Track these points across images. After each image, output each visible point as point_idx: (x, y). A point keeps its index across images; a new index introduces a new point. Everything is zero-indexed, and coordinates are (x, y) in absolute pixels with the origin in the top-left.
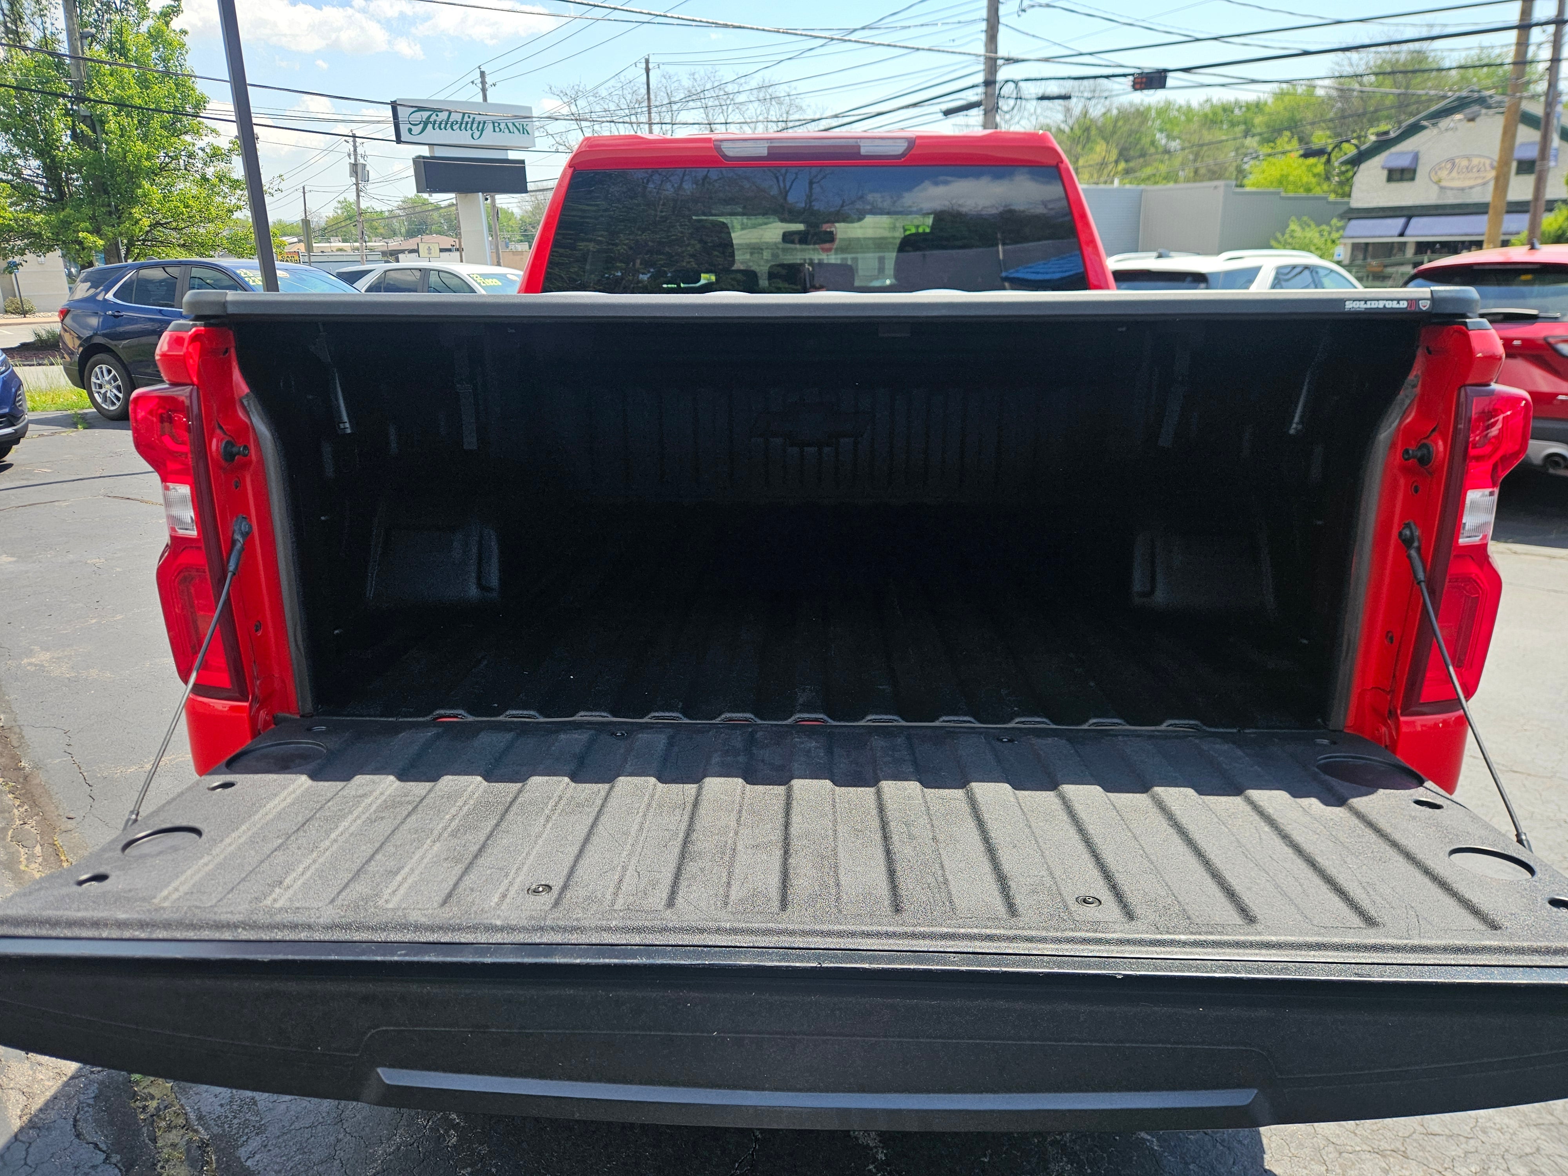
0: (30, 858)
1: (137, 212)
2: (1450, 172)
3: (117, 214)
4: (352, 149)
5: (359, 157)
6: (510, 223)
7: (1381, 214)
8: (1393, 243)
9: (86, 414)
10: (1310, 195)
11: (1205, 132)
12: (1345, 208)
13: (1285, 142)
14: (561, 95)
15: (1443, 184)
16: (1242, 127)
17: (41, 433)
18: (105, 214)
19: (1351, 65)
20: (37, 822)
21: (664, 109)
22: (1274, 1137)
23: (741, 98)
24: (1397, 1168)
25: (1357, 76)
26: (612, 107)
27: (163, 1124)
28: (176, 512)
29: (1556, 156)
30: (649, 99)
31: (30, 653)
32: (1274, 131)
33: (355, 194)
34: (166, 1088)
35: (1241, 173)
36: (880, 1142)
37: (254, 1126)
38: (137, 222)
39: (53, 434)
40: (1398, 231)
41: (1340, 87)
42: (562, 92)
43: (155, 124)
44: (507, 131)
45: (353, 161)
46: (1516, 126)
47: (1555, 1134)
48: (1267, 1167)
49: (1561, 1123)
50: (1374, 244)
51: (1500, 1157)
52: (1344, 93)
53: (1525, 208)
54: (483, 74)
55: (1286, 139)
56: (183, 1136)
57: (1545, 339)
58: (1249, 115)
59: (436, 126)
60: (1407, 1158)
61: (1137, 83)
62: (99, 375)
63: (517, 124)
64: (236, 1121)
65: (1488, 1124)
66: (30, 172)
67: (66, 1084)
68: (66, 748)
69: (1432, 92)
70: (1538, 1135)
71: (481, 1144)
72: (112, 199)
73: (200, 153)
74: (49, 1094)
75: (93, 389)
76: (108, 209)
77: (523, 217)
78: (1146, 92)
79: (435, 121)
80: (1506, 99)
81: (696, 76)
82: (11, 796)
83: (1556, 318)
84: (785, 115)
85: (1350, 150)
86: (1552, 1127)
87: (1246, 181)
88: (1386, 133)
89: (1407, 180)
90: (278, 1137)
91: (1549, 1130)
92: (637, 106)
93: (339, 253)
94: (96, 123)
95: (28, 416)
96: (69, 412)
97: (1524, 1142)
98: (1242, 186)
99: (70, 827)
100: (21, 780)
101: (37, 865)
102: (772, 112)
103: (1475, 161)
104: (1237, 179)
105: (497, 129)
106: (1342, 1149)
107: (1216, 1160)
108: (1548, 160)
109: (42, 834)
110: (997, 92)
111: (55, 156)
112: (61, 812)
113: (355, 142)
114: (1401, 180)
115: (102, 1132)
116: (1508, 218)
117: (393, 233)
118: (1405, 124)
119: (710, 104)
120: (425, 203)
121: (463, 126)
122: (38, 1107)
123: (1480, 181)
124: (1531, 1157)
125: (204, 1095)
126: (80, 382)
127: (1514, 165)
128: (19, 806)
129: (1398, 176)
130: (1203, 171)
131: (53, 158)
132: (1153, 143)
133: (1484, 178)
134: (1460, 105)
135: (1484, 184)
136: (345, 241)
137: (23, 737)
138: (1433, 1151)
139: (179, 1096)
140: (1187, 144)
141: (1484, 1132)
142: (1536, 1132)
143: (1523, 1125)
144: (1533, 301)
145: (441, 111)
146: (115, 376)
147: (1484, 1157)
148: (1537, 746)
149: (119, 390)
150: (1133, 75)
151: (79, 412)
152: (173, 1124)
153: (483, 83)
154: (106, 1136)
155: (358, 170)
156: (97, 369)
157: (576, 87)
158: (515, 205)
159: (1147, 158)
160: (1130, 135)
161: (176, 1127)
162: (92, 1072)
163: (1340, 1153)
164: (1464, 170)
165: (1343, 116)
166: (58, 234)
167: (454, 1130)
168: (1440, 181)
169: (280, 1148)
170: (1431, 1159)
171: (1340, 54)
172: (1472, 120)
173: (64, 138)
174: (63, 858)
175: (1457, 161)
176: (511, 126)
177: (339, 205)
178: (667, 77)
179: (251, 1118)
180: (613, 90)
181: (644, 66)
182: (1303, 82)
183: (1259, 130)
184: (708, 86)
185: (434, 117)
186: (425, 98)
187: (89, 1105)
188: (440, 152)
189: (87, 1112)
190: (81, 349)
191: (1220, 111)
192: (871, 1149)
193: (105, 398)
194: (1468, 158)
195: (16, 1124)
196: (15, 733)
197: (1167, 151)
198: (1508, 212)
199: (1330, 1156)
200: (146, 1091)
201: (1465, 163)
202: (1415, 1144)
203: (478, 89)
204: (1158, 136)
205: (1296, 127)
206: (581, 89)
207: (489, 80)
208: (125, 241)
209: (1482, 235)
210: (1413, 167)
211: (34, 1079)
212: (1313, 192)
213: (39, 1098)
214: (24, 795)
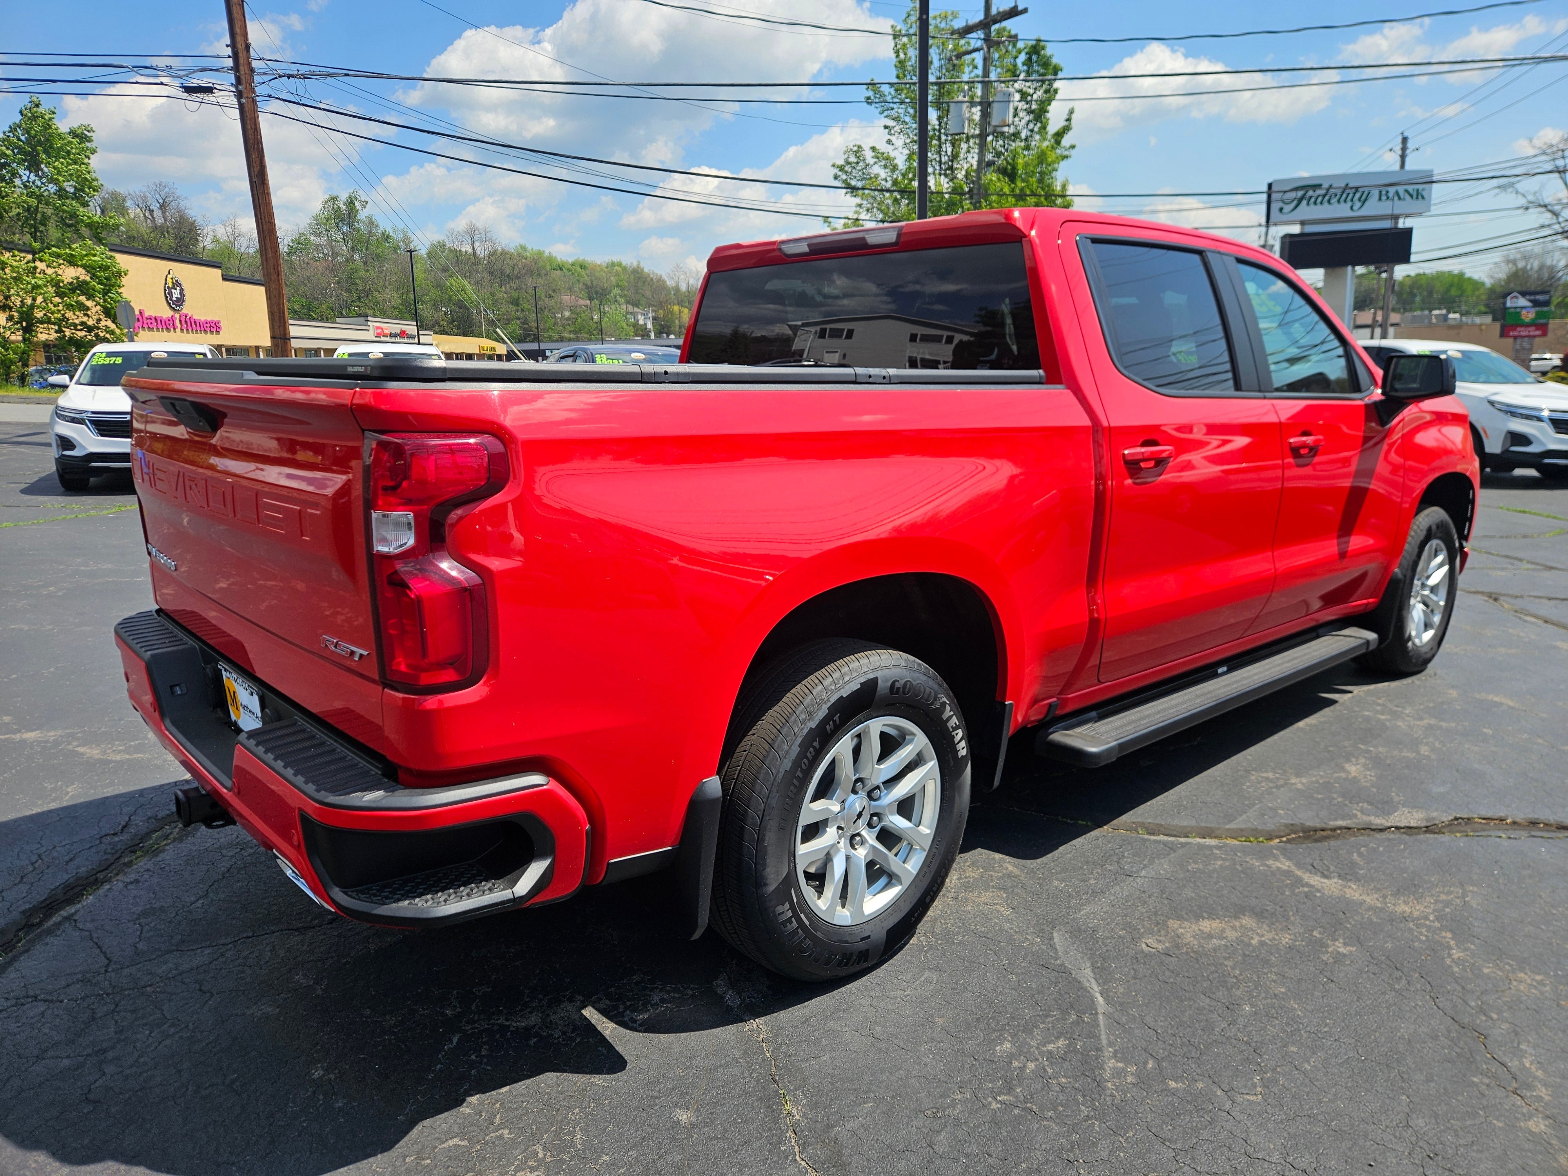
44: (1396, 198)
54: (1405, 140)
59: (1312, 201)
63: (1411, 191)
79: (1311, 197)
105: (1384, 198)
121: (1343, 198)
145: (1319, 186)
153: (1404, 149)
176: (1402, 193)
185: (1309, 194)
188: (1310, 229)
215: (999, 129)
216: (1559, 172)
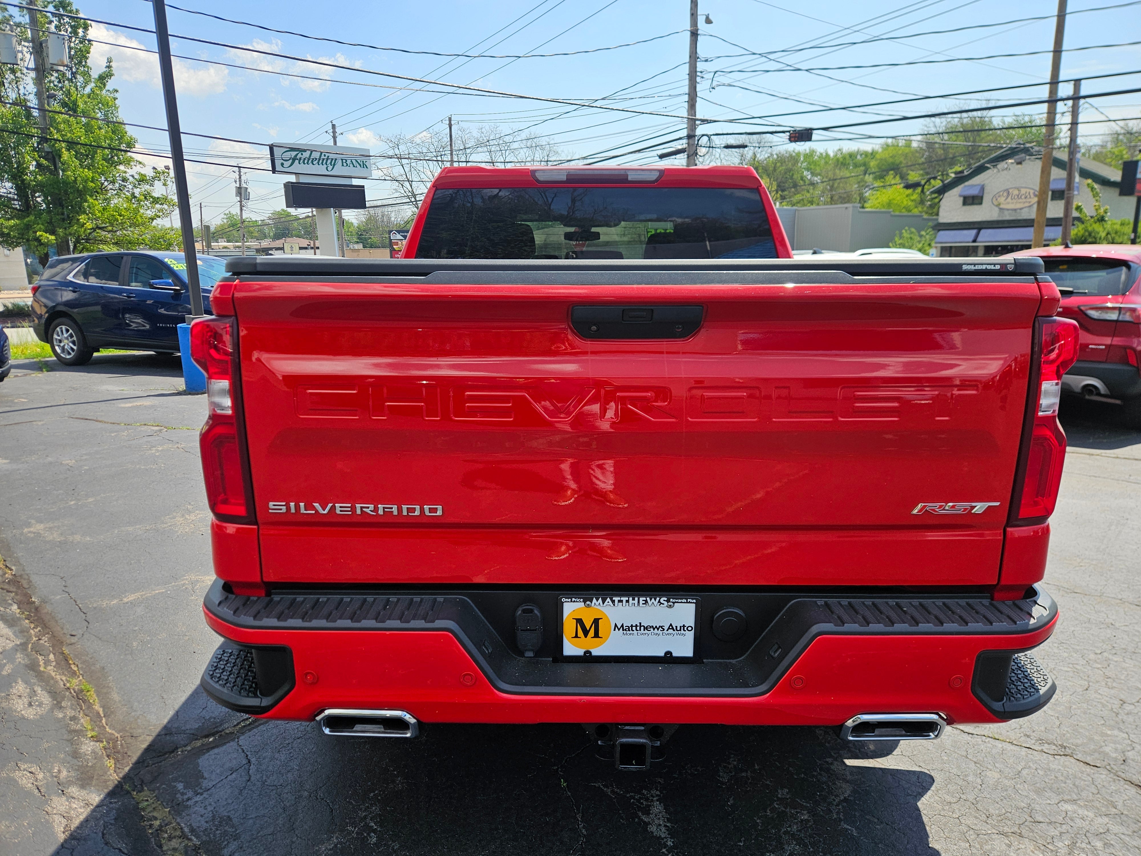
0: (47, 663)
1: (82, 218)
2: (1006, 199)
3: (69, 220)
4: (238, 177)
5: (243, 183)
6: (350, 230)
7: (960, 227)
8: (969, 246)
9: (47, 361)
10: (910, 214)
11: (837, 171)
12: (935, 222)
13: (890, 178)
14: (388, 142)
15: (1002, 206)
16: (862, 168)
17: (16, 374)
18: (59, 220)
19: (935, 126)
20: (49, 639)
21: (461, 152)
22: (933, 826)
23: (515, 146)
24: (1016, 843)
25: (939, 133)
26: (425, 151)
27: (166, 835)
28: (217, 399)
29: (1078, 187)
30: (451, 145)
31: (29, 525)
32: (883, 171)
33: (239, 208)
34: (165, 812)
35: (863, 200)
36: (669, 834)
37: (231, 835)
38: (83, 226)
39: (25, 375)
40: (971, 239)
41: (927, 141)
42: (388, 139)
43: (98, 157)
44: (351, 165)
45: (238, 186)
46: (1051, 167)
47: (1118, 820)
48: (930, 845)
49: (1122, 814)
50: (955, 247)
51: (1083, 835)
52: (930, 145)
53: (1059, 223)
54: (334, 126)
55: (892, 176)
56: (180, 843)
57: (1078, 307)
58: (867, 160)
59: (301, 161)
60: (1022, 837)
61: (793, 137)
62: (60, 333)
63: (359, 161)
64: (218, 832)
65: (1074, 815)
66: (5, 191)
67: (94, 811)
68: (64, 588)
69: (992, 145)
70: (1108, 821)
71: (394, 841)
72: (65, 210)
73: (131, 179)
74: (82, 818)
75: (55, 343)
76: (62, 217)
77: (359, 225)
78: (798, 143)
79: (301, 158)
80: (1043, 149)
81: (483, 130)
82: (27, 621)
83: (1086, 293)
84: (546, 158)
85: (937, 184)
86: (1116, 816)
87: (866, 205)
88: (962, 172)
89: (977, 204)
90: (250, 842)
91: (1115, 818)
92: (441, 150)
93: (224, 250)
94: (54, 157)
95: (11, 362)
96: (35, 360)
97: (1099, 825)
98: (863, 207)
99: (73, 641)
100: (33, 610)
101: (52, 667)
102: (537, 155)
103: (1023, 191)
104: (860, 202)
105: (345, 164)
106: (979, 832)
107: (895, 840)
108: (1073, 190)
109: (53, 646)
110: (696, 143)
111: (24, 180)
112: (65, 631)
113: (240, 172)
114: (973, 204)
115: (123, 841)
116: (1047, 229)
117: (265, 236)
118: (974, 166)
119: (493, 149)
120: (289, 215)
121: (321, 161)
122: (76, 825)
123: (1027, 205)
124: (1103, 835)
125: (193, 815)
126: (45, 338)
127: (1050, 193)
128: (34, 628)
129: (970, 201)
130: (836, 198)
131: (23, 181)
132: (802, 179)
133: (1030, 202)
134: (1012, 153)
135: (1030, 206)
136: (228, 241)
137: (31, 582)
138: (1039, 832)
139: (175, 817)
140: (825, 180)
141: (1072, 820)
142: (1106, 820)
143: (1097, 815)
144: (1068, 282)
145: (305, 151)
146: (71, 334)
147: (1073, 835)
148: (1090, 576)
149: (74, 344)
150: (789, 132)
151: (42, 360)
152: (173, 835)
153: (334, 132)
154: (126, 844)
155: (242, 192)
156: (58, 329)
157: (399, 137)
158: (353, 217)
159: (798, 188)
160: (786, 173)
161: (175, 837)
162: (111, 803)
163: (978, 835)
164: (1016, 197)
165: (929, 161)
166: (23, 234)
167: (374, 833)
168: (999, 204)
169: (251, 848)
170: (1038, 837)
171: (928, 119)
172: (1020, 163)
173: (31, 167)
174: (70, 662)
175: (1011, 191)
176: (354, 162)
177: (225, 217)
178: (462, 130)
179: (229, 830)
180: (424, 138)
181: (448, 122)
182: (902, 138)
183: (873, 170)
184: (491, 138)
185: (299, 156)
186: (292, 142)
187: (111, 824)
188: (304, 179)
189: (111, 828)
190: (47, 315)
191: (848, 157)
192: (663, 839)
193: (63, 349)
194: (1018, 189)
195: (62, 837)
196: (25, 579)
197: (812, 184)
198: (1047, 226)
199: (971, 837)
200: (150, 814)
201: (1016, 192)
202: (1027, 829)
203: (330, 137)
204: (805, 173)
205: (898, 169)
206: (402, 137)
207: (338, 130)
208: (73, 240)
209: (1030, 241)
210: (981, 195)
211: (70, 807)
212: (913, 211)
213: (76, 820)
214: (37, 620)
215: (55, 67)
216: (398, 158)
